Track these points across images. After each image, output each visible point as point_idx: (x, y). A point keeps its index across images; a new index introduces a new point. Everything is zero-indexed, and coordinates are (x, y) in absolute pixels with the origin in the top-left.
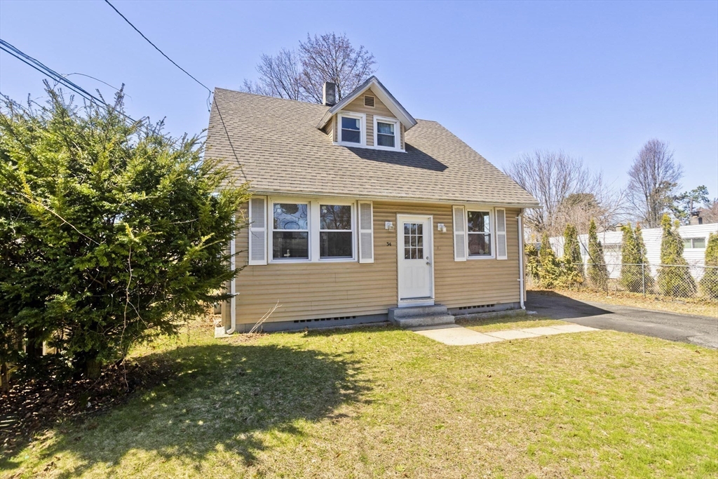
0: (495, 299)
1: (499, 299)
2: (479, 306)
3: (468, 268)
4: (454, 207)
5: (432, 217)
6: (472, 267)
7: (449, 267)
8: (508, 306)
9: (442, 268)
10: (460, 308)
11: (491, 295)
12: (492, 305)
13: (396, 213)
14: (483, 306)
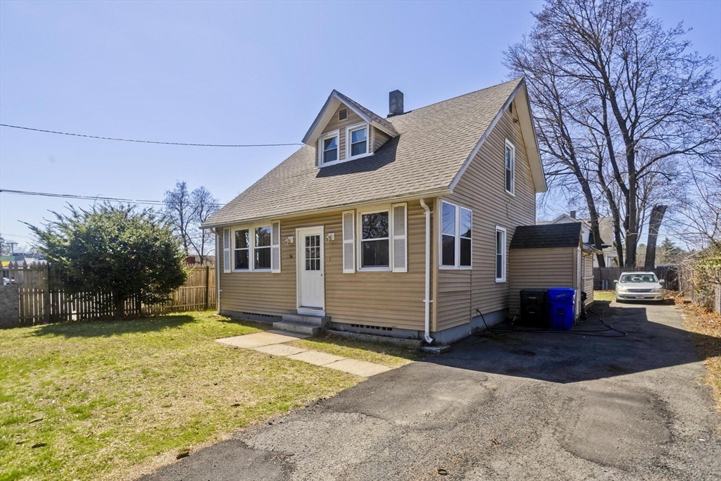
0: (390, 321)
1: (394, 322)
2: (373, 327)
3: (358, 282)
4: (344, 213)
5: (322, 227)
6: (363, 280)
7: (340, 280)
8: (410, 334)
9: (333, 280)
10: (353, 325)
11: (385, 316)
12: (390, 329)
13: (294, 228)
14: (378, 328)
